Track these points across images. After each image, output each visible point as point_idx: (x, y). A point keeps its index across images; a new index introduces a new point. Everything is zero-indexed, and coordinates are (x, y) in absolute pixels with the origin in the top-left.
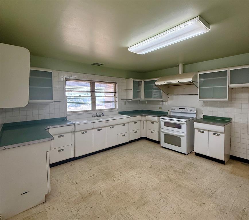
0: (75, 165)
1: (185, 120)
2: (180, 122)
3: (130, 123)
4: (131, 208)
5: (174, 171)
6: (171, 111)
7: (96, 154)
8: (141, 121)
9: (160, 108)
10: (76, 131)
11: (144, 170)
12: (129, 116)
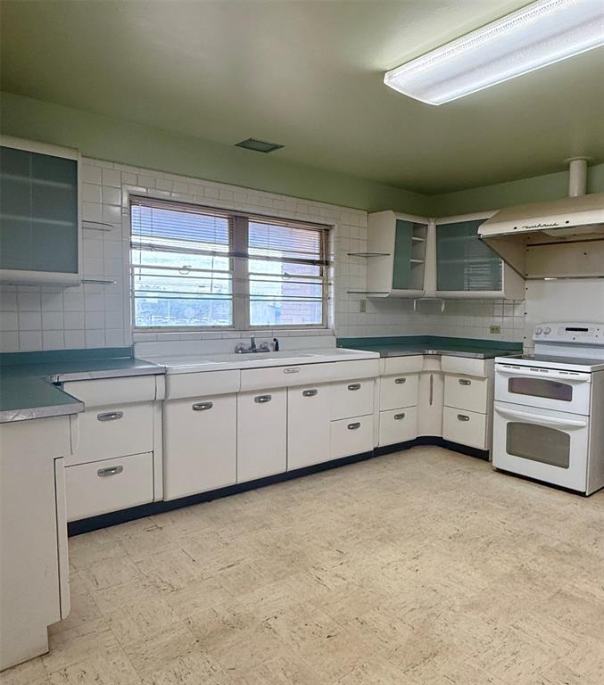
0: (164, 529)
1: (588, 368)
2: (569, 376)
3: (378, 380)
4: (384, 667)
5: (543, 548)
6: (535, 338)
7: (247, 493)
8: (422, 375)
9: (495, 329)
10: (170, 398)
11: (431, 546)
12: (377, 355)
